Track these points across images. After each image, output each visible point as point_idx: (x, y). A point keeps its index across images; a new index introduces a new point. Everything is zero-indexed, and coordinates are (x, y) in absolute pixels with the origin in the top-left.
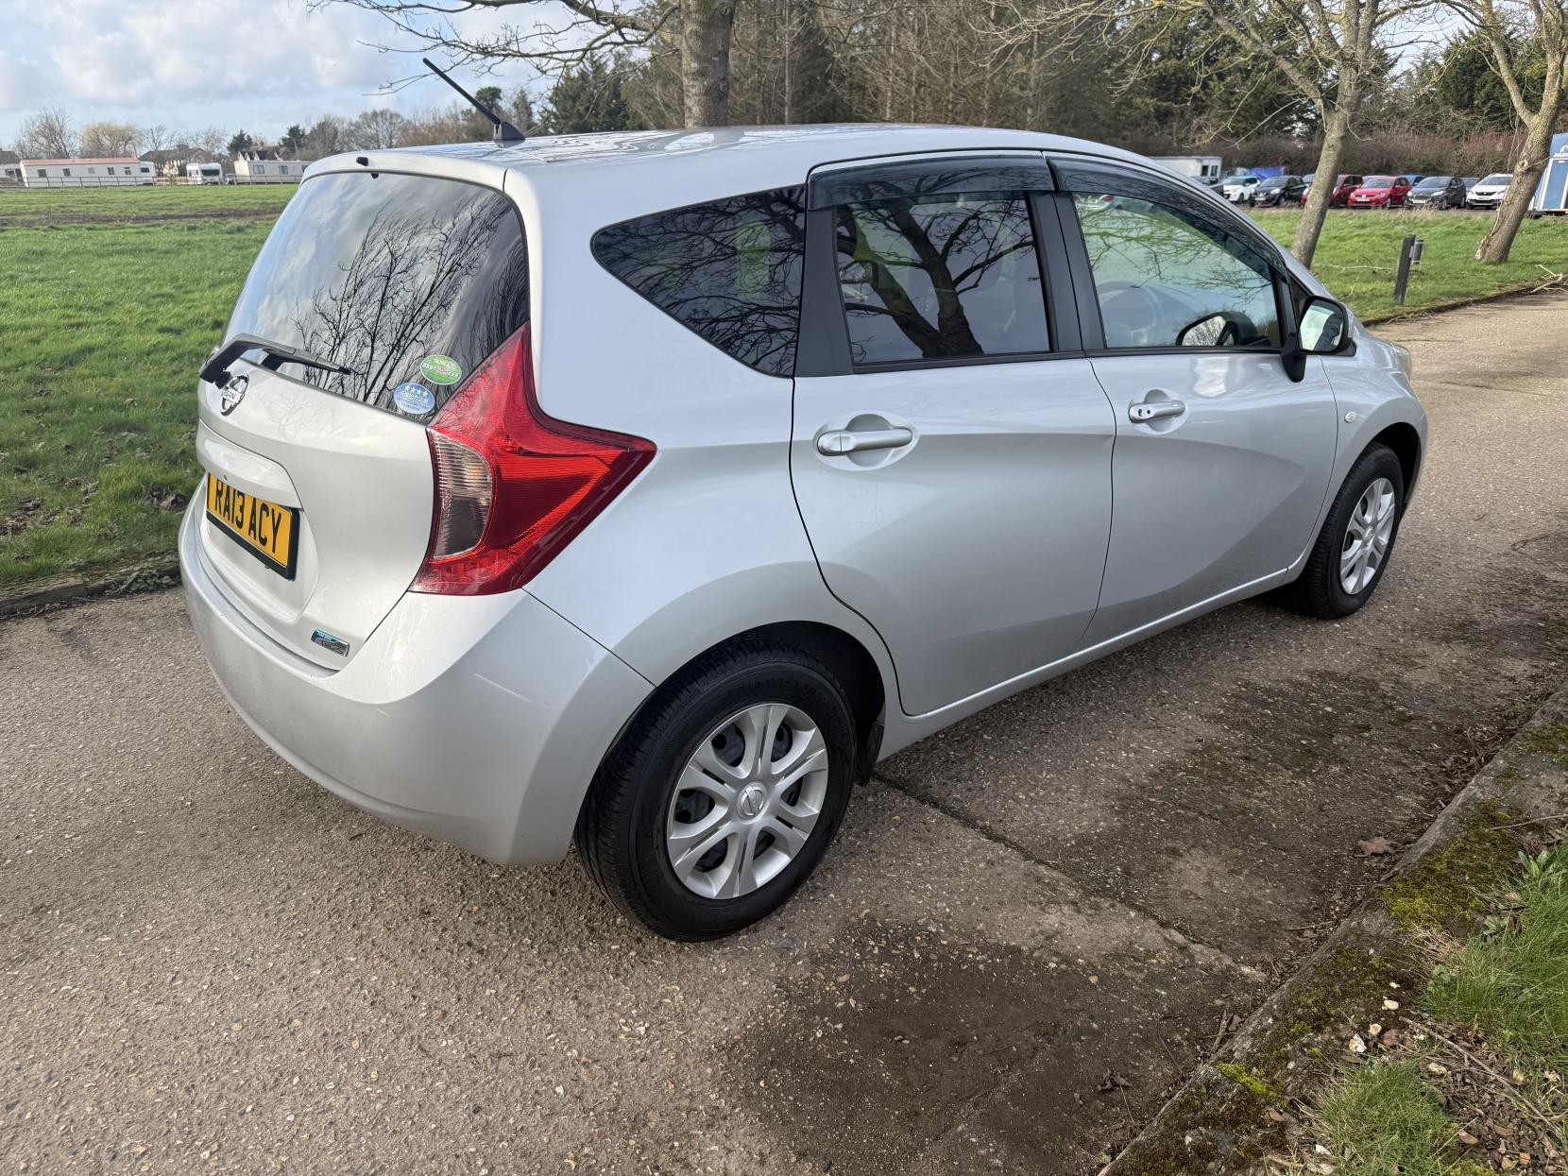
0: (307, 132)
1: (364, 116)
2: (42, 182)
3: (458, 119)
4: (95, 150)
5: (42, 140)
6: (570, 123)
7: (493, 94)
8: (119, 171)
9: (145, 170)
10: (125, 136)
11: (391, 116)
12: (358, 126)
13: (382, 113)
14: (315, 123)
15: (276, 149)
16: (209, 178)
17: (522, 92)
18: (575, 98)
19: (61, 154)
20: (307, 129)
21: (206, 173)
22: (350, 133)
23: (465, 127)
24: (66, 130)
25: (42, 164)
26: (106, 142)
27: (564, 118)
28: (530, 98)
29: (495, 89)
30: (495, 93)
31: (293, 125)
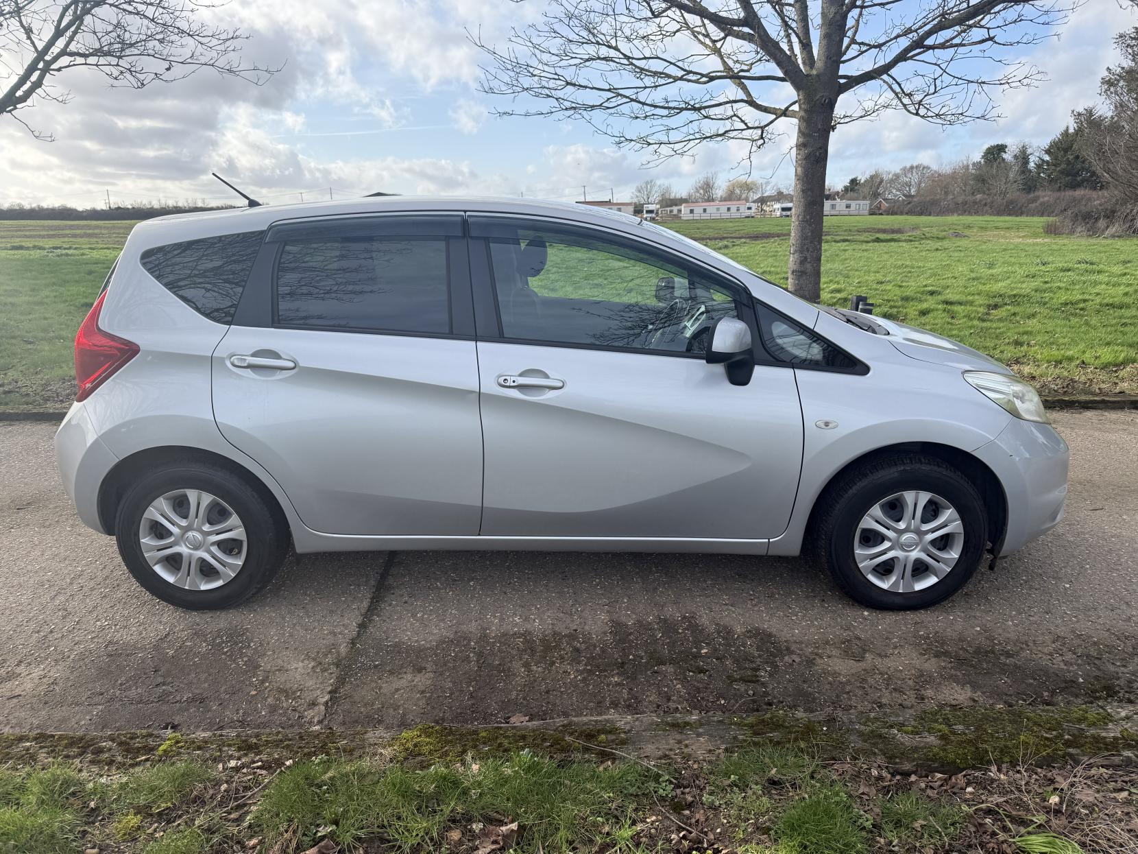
0: (862, 181)
1: (904, 169)
2: (690, 217)
3: (968, 169)
4: (730, 196)
5: (702, 191)
6: (1058, 169)
7: (999, 150)
8: (733, 209)
9: (749, 208)
10: (748, 187)
11: (924, 168)
12: (897, 176)
13: (917, 167)
14: (867, 176)
15: (837, 193)
16: (784, 213)
17: (1023, 147)
18: (1066, 150)
19: (710, 200)
20: (862, 179)
21: (784, 209)
22: (891, 181)
23: (972, 174)
24: (716, 185)
25: (692, 206)
26: (738, 191)
27: (1054, 165)
28: (1029, 151)
29: (1002, 145)
30: (1001, 148)
31: (853, 177)
